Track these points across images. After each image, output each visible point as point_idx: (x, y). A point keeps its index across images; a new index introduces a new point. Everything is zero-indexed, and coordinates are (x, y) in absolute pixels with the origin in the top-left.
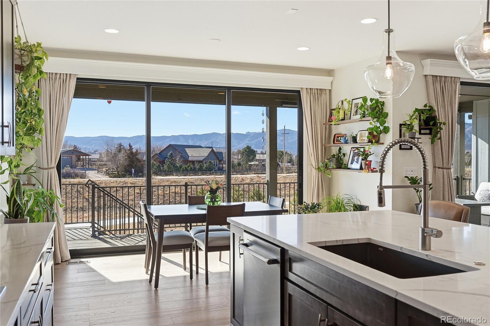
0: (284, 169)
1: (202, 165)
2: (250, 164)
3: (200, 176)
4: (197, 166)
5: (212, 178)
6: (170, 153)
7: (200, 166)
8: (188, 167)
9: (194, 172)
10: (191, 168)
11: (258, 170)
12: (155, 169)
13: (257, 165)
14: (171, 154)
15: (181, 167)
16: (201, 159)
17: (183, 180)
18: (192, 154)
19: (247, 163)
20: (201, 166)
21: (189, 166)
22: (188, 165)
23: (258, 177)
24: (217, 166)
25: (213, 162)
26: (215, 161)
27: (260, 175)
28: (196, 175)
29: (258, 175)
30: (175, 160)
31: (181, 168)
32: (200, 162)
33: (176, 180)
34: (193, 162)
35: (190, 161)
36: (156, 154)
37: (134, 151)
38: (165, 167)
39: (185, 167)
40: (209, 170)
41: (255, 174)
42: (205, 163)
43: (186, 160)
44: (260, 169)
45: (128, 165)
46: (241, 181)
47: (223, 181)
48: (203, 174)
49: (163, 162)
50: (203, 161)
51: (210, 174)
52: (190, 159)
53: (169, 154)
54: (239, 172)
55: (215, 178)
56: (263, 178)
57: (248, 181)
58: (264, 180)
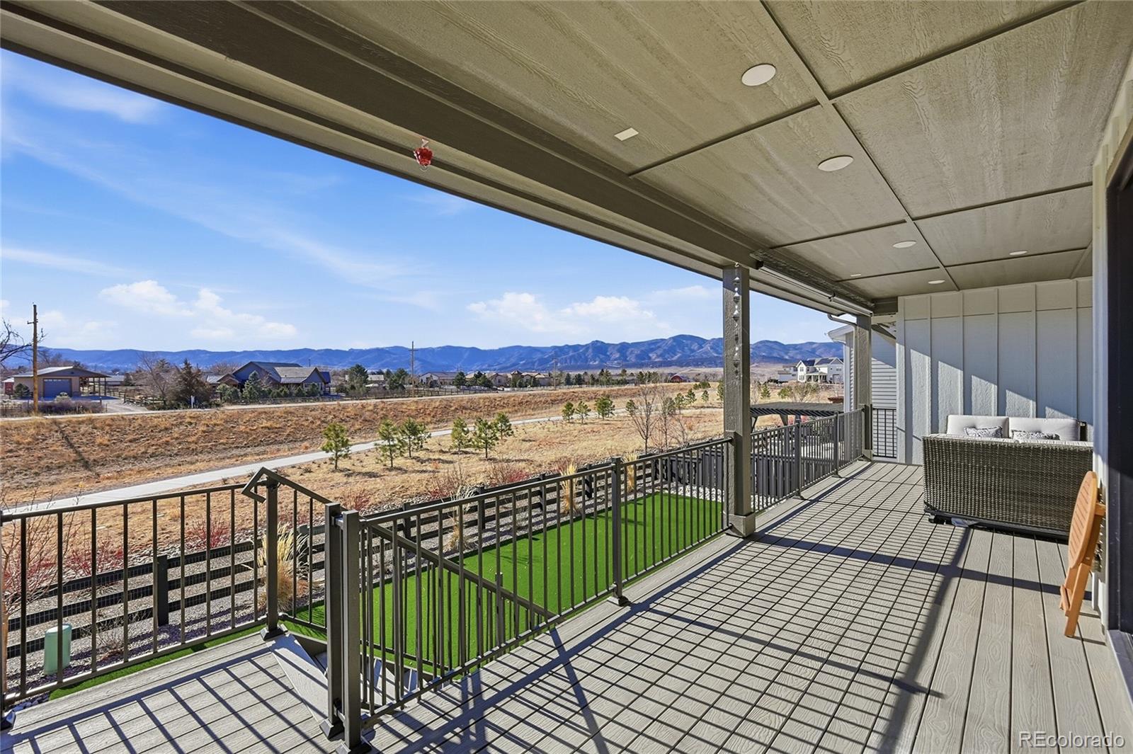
0: (412, 392)
1: (302, 389)
2: (367, 387)
3: (301, 403)
5: (321, 405)
6: (253, 373)
8: (281, 391)
9: (291, 398)
11: (379, 393)
12: (229, 395)
13: (376, 388)
14: (255, 374)
16: (299, 381)
17: (277, 409)
18: (286, 375)
19: (363, 384)
20: (300, 390)
22: (281, 389)
23: (383, 402)
24: (322, 389)
25: (317, 384)
26: (320, 383)
27: (383, 400)
28: (294, 402)
29: (381, 400)
30: (260, 383)
31: (270, 393)
32: (298, 384)
33: (266, 410)
34: (287, 385)
35: (284, 384)
36: (228, 375)
37: (193, 370)
38: (246, 391)
39: (277, 393)
40: (314, 395)
41: (376, 399)
42: (307, 386)
43: (277, 383)
45: (182, 391)
48: (305, 401)
49: (241, 386)
50: (302, 383)
51: (315, 401)
52: (282, 381)
53: (251, 375)
54: (355, 397)
55: (325, 405)
56: (389, 403)
57: (371, 408)
58: (391, 406)
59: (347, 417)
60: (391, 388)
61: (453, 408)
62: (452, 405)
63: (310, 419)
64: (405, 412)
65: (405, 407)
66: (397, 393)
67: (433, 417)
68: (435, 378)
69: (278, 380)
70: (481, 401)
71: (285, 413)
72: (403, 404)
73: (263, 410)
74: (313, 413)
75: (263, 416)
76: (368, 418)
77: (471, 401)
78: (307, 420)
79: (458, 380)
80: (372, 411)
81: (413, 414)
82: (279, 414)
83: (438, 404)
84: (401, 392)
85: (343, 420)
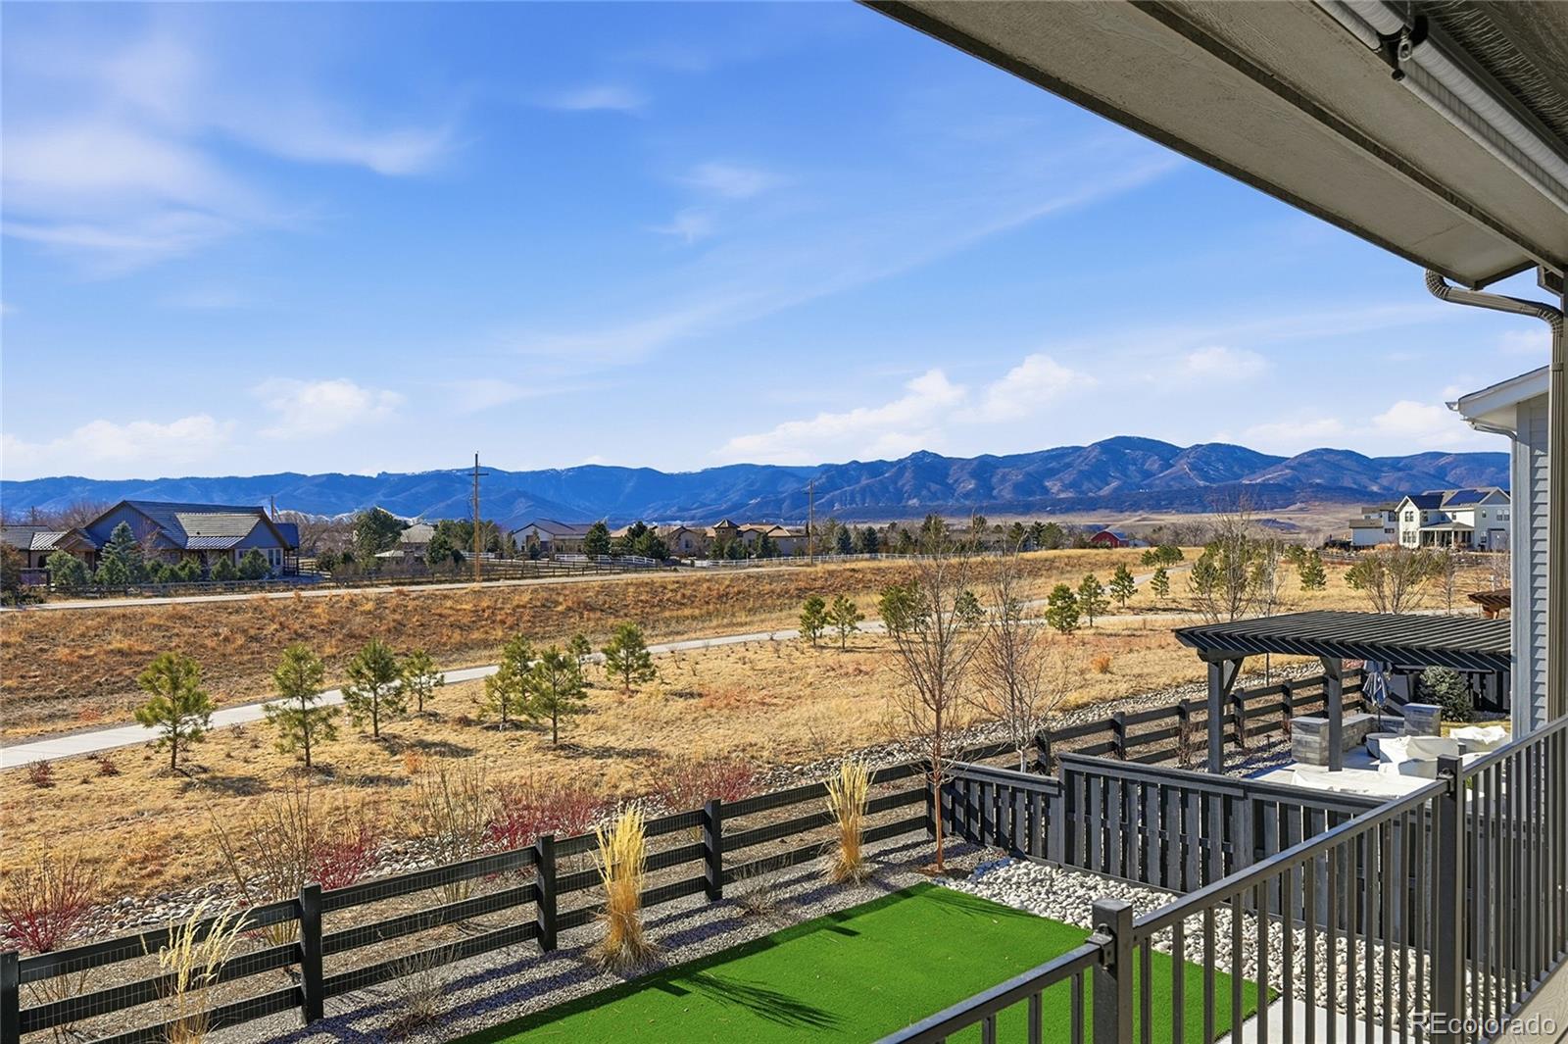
0: (477, 569)
1: (229, 562)
2: (379, 558)
3: (220, 594)
4: (214, 566)
5: (256, 600)
6: (120, 526)
7: (222, 565)
9: (200, 581)
10: (192, 572)
11: (402, 572)
12: (65, 576)
13: (398, 561)
14: (124, 530)
15: (156, 569)
16: (228, 544)
18: (198, 530)
19: (371, 553)
20: (224, 565)
21: (186, 565)
23: (400, 593)
24: (278, 563)
25: (264, 552)
26: (274, 550)
27: (406, 589)
28: (206, 593)
29: (400, 588)
30: (137, 548)
32: (223, 551)
34: (201, 554)
35: (192, 552)
36: (75, 532)
39: (172, 570)
40: (254, 577)
41: (392, 584)
42: (241, 556)
43: (178, 549)
44: (408, 571)
46: (348, 608)
47: (290, 609)
48: (231, 589)
49: (97, 557)
50: (234, 550)
51: (253, 589)
52: (191, 544)
53: (115, 532)
54: (346, 580)
55: (266, 601)
56: (414, 595)
57: (369, 606)
58: (417, 602)
59: (312, 627)
60: (434, 561)
61: (560, 608)
62: (561, 599)
63: (224, 631)
64: (446, 617)
65: (449, 603)
66: (443, 573)
67: (511, 628)
68: (544, 537)
69: (180, 541)
70: (631, 589)
71: (170, 617)
72: (446, 597)
73: (120, 611)
74: (233, 618)
75: (119, 625)
76: (357, 630)
77: (605, 589)
78: (217, 634)
79: (592, 541)
80: (369, 612)
81: (465, 621)
82: (155, 620)
83: (526, 597)
84: (452, 571)
85: (300, 635)
